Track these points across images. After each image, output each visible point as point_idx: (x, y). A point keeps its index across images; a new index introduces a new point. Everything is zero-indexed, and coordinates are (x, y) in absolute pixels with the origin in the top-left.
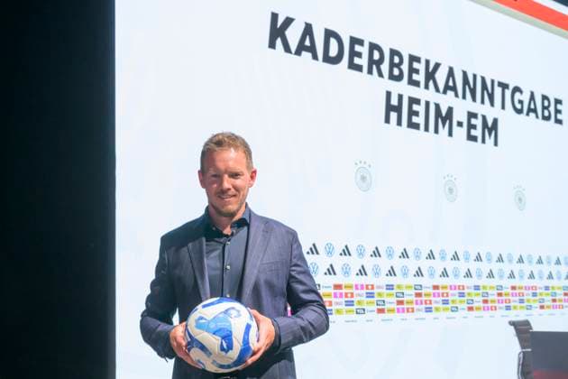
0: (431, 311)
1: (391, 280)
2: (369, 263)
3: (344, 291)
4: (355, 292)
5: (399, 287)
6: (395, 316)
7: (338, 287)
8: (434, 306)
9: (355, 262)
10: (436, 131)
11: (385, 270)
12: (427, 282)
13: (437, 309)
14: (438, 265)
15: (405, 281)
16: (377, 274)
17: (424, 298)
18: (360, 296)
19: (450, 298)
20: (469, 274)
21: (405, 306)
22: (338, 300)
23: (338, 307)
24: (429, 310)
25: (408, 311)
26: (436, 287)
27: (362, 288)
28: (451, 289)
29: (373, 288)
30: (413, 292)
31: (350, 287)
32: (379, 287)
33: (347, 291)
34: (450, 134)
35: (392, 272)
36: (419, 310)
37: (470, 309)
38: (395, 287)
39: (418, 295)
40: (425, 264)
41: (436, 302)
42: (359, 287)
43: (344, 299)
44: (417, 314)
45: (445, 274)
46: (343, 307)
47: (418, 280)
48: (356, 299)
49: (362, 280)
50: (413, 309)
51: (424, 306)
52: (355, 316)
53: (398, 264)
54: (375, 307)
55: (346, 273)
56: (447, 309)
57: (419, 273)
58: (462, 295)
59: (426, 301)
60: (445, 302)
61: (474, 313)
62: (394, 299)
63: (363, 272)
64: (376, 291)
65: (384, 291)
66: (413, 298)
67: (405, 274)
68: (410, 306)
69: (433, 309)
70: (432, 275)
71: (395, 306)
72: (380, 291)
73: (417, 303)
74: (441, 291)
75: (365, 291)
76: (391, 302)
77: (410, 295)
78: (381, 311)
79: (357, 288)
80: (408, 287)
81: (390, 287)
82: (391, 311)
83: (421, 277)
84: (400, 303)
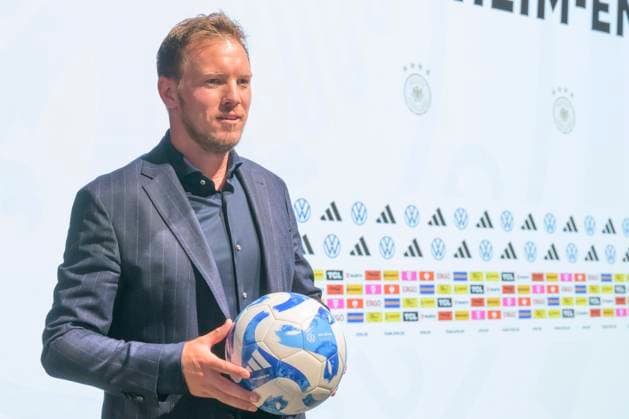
0: (529, 317)
1: (463, 265)
2: (426, 235)
3: (383, 282)
4: (402, 284)
5: (475, 276)
6: (469, 325)
7: (373, 275)
8: (533, 308)
9: (401, 234)
10: (541, 14)
11: (453, 247)
12: (522, 267)
13: (539, 314)
14: (542, 239)
15: (487, 267)
16: (439, 253)
17: (517, 295)
18: (409, 292)
19: (561, 295)
20: (592, 255)
21: (486, 308)
22: (373, 297)
23: (373, 309)
24: (525, 315)
25: (490, 317)
26: (538, 277)
27: (414, 277)
28: (563, 279)
29: (431, 277)
30: (500, 284)
31: (394, 275)
32: (442, 276)
33: (388, 282)
34: (564, 19)
35: (464, 251)
36: (508, 315)
37: (595, 313)
38: (469, 276)
39: (508, 289)
40: (520, 238)
41: (537, 302)
42: (409, 276)
43: (383, 296)
44: (505, 322)
45: (553, 254)
46: (383, 310)
47: (509, 265)
48: (402, 296)
49: (414, 264)
50: (498, 313)
51: (517, 308)
52: (401, 325)
53: (475, 237)
54: (436, 310)
55: (387, 252)
56: (556, 313)
57: (510, 253)
58: (581, 290)
59: (520, 300)
60: (554, 302)
61: (602, 320)
62: (468, 297)
63: (415, 250)
64: (436, 282)
65: (451, 282)
66: (500, 295)
67: (486, 255)
68: (494, 308)
69: (533, 314)
70: (531, 256)
71: (469, 308)
72: (443, 282)
73: (505, 303)
74: (546, 283)
75: (418, 283)
76: (462, 301)
77: (493, 291)
78: (445, 316)
79: (404, 277)
80: (490, 276)
81: (460, 276)
82: (461, 316)
83: (512, 260)
84: (478, 302)
